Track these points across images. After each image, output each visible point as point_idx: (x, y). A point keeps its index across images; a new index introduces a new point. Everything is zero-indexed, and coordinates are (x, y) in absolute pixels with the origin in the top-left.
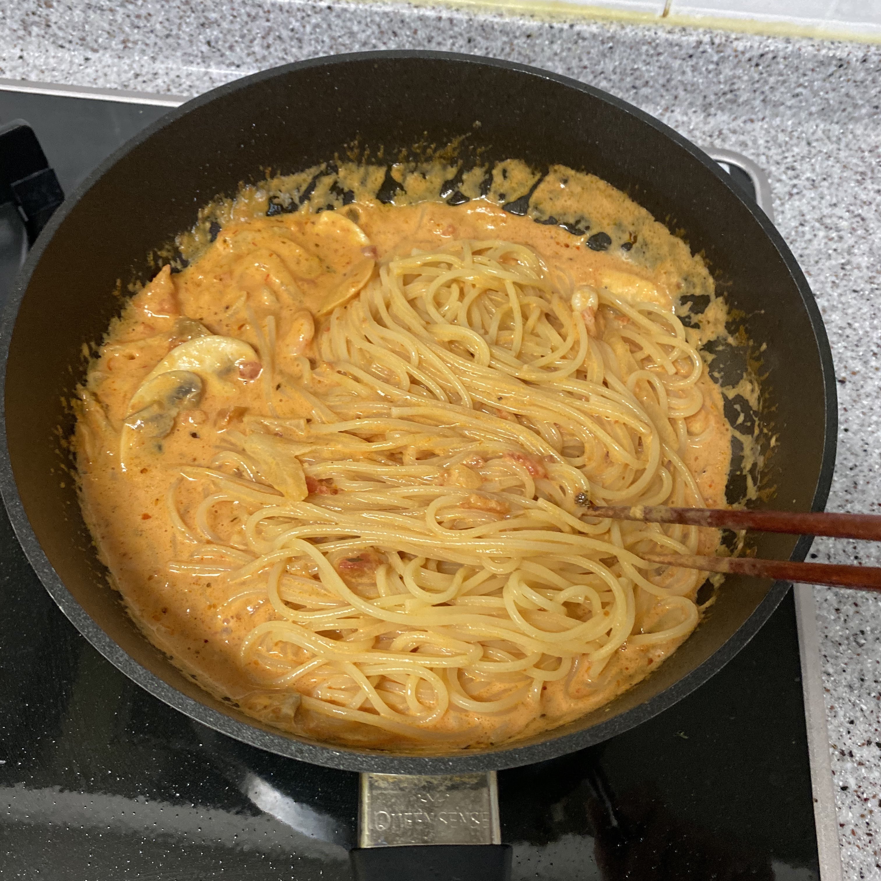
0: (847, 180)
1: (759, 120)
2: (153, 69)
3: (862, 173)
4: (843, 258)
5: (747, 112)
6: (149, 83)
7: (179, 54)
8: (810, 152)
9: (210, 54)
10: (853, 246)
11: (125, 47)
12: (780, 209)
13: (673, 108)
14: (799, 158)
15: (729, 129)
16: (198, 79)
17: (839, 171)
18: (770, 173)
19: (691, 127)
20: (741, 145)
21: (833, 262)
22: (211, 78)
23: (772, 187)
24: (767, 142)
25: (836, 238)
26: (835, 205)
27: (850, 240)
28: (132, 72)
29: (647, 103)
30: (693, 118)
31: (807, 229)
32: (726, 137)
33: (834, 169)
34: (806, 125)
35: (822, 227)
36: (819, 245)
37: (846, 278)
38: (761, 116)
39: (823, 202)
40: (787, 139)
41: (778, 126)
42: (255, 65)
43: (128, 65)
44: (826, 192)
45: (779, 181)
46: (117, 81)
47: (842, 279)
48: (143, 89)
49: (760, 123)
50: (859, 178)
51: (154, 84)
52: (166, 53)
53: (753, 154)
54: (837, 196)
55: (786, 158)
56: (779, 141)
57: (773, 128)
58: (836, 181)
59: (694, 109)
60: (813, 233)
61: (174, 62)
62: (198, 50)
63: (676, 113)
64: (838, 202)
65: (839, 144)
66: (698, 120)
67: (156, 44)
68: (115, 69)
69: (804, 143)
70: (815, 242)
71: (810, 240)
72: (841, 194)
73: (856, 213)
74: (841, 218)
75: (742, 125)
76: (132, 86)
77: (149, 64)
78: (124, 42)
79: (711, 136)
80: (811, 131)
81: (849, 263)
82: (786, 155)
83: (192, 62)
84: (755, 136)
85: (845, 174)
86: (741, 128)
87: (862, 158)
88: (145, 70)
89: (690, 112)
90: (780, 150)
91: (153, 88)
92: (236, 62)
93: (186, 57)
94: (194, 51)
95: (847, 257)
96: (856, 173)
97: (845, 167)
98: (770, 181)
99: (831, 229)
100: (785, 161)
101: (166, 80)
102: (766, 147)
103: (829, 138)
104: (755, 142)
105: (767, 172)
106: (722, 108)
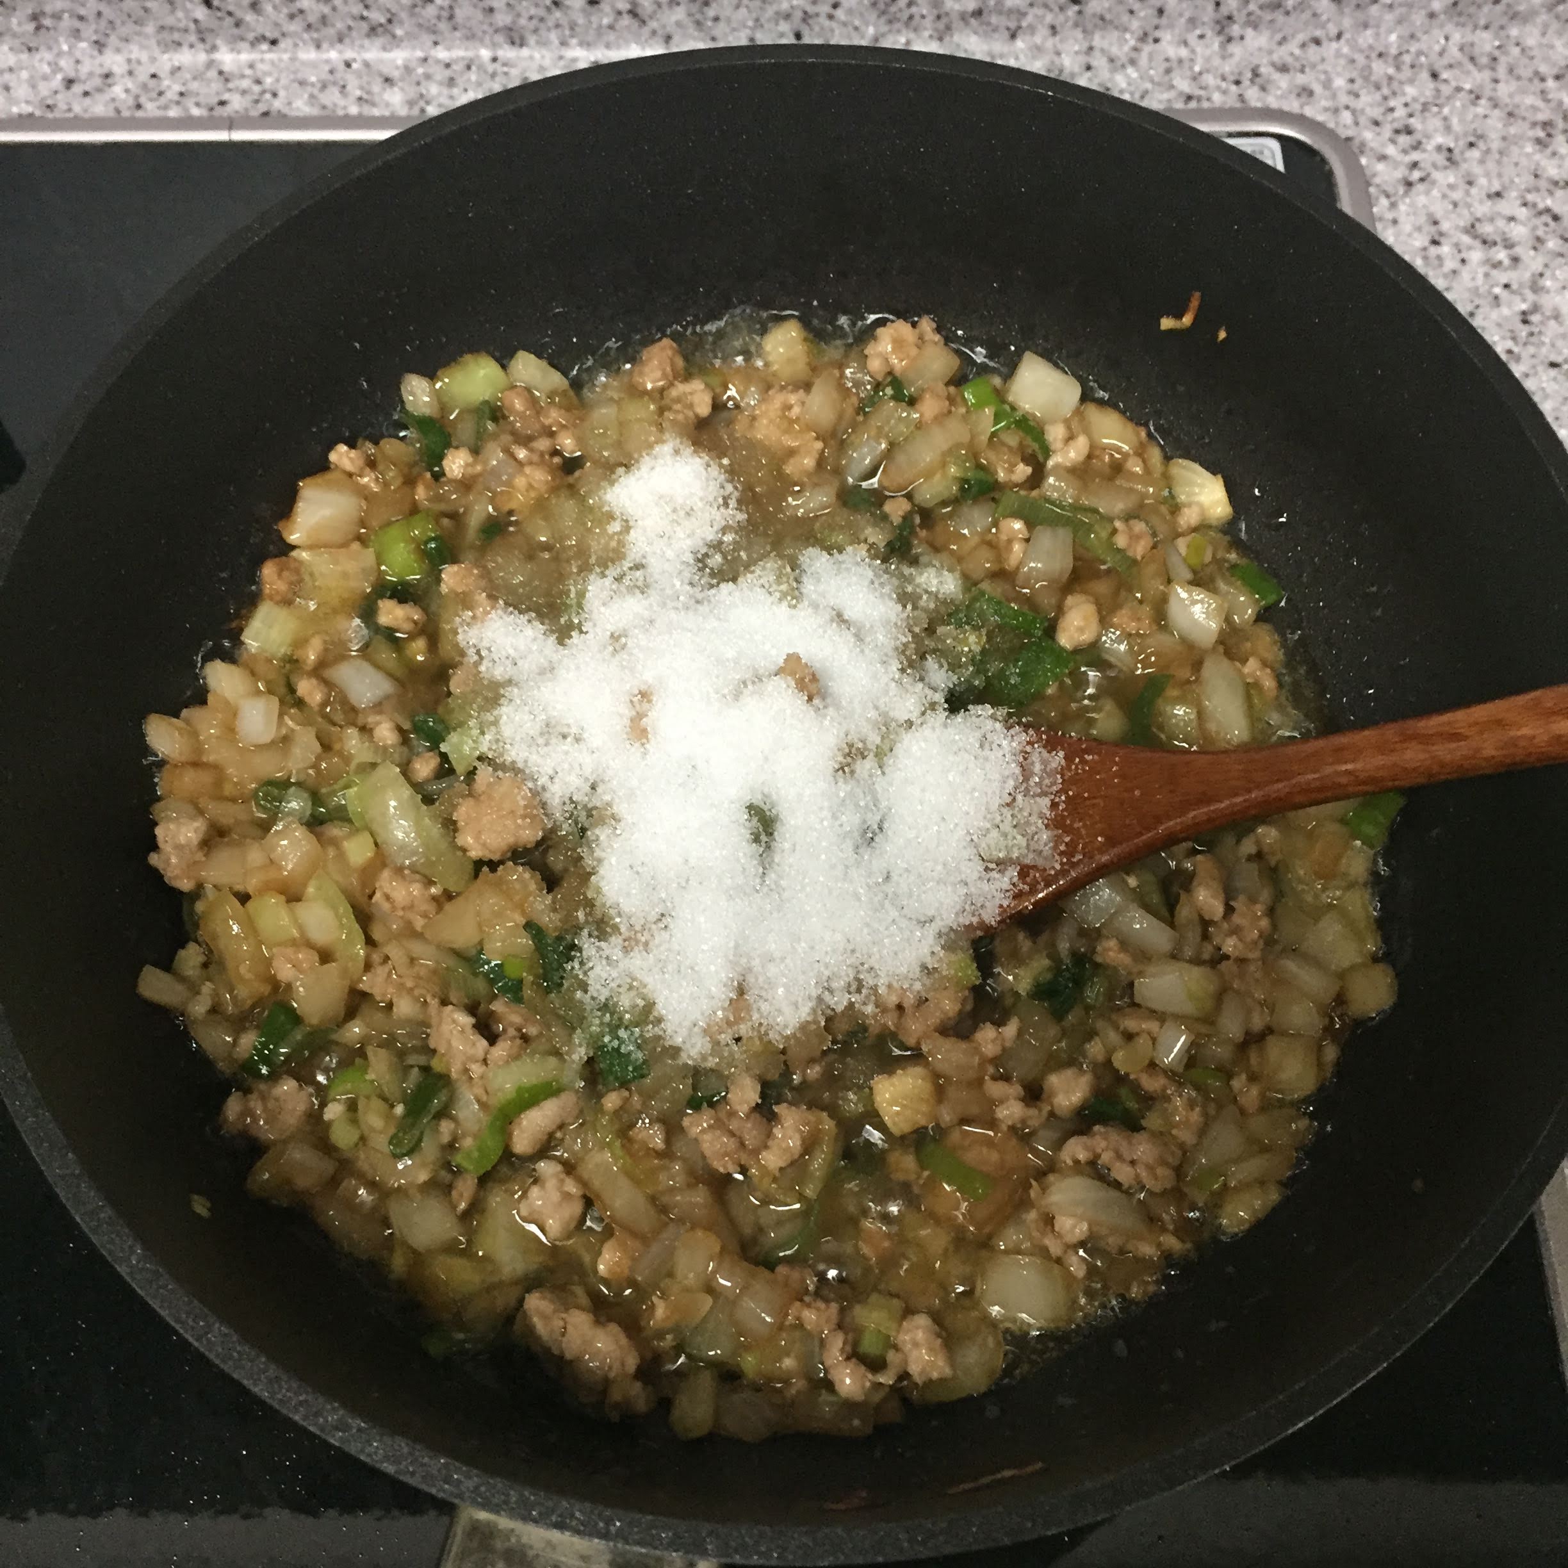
0: (1517, 140)
1: (1330, 40)
2: (101, 65)
3: (1546, 125)
4: (1524, 300)
5: (1306, 23)
6: (98, 96)
7: (150, 29)
8: (1438, 91)
9: (214, 24)
10: (1541, 275)
11: (38, 28)
12: (1389, 216)
13: (1157, 34)
14: (1418, 107)
15: (1273, 65)
16: (195, 78)
17: (1500, 125)
18: (1363, 145)
19: (1197, 69)
20: (1299, 95)
21: (1505, 311)
22: (221, 73)
23: (1368, 172)
24: (1352, 81)
25: (1506, 262)
26: (1498, 194)
27: (1533, 262)
28: (59, 77)
29: (1103, 29)
30: (1199, 50)
31: (1445, 249)
32: (1268, 81)
33: (1489, 121)
34: (1425, 37)
35: (1477, 244)
36: (1473, 279)
37: (1533, 339)
38: (1333, 30)
39: (1474, 191)
40: (1391, 71)
41: (1371, 47)
42: (306, 36)
43: (49, 64)
44: (1477, 170)
45: (1383, 158)
46: (31, 98)
47: (1525, 344)
48: (86, 111)
49: (1334, 45)
50: (1541, 134)
51: (106, 97)
52: (124, 31)
53: (1326, 109)
54: (1500, 175)
55: (1392, 110)
56: (1373, 78)
57: (1361, 51)
58: (1495, 145)
59: (1198, 32)
60: (1459, 256)
61: (142, 47)
62: (187, 17)
63: (1163, 44)
64: (1504, 188)
65: (1493, 69)
66: (1208, 52)
67: (99, 14)
68: (24, 75)
69: (1425, 75)
70: (1465, 274)
71: (1454, 272)
72: (1509, 171)
73: (1541, 206)
74: (1512, 219)
75: (1297, 52)
76: (62, 106)
77: (92, 57)
78: (35, 17)
79: (1237, 83)
80: (1437, 48)
81: (1535, 309)
82: (1392, 103)
83: (179, 44)
84: (1325, 72)
85: (1512, 130)
86: (1297, 59)
87: (1543, 92)
88: (84, 69)
89: (1192, 38)
90: (1378, 96)
91: (105, 106)
92: (268, 34)
93: (166, 35)
94: (179, 20)
95: (1531, 296)
96: (1534, 124)
97: (1510, 114)
98: (1364, 161)
99: (1495, 244)
100: (1390, 117)
101: (130, 85)
102: (1350, 93)
103: (1472, 59)
104: (1327, 84)
105: (1356, 142)
106: (1254, 23)
